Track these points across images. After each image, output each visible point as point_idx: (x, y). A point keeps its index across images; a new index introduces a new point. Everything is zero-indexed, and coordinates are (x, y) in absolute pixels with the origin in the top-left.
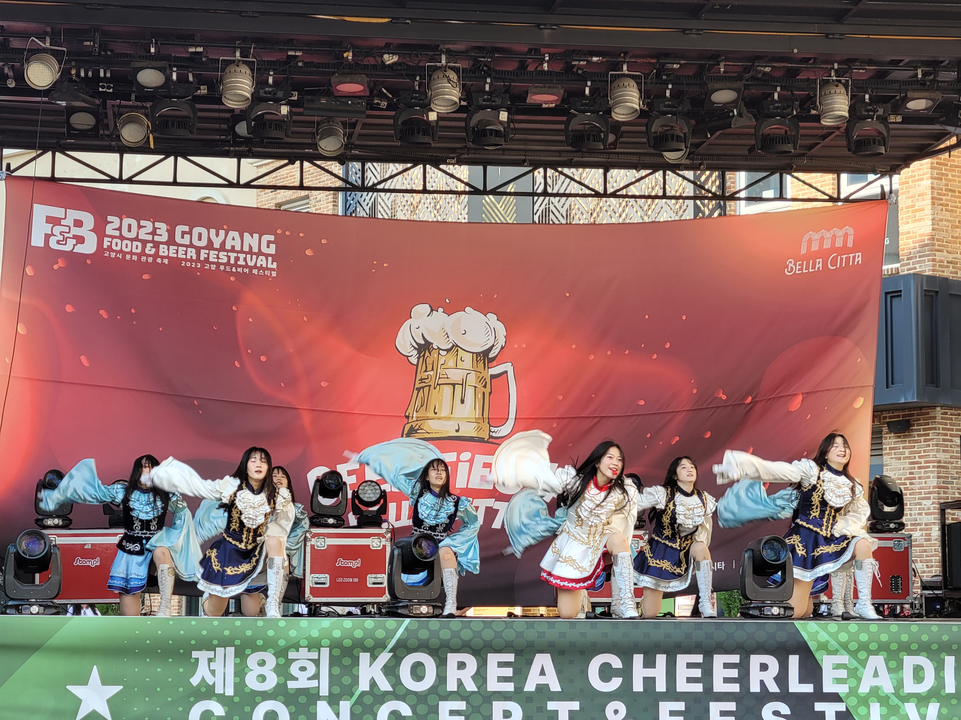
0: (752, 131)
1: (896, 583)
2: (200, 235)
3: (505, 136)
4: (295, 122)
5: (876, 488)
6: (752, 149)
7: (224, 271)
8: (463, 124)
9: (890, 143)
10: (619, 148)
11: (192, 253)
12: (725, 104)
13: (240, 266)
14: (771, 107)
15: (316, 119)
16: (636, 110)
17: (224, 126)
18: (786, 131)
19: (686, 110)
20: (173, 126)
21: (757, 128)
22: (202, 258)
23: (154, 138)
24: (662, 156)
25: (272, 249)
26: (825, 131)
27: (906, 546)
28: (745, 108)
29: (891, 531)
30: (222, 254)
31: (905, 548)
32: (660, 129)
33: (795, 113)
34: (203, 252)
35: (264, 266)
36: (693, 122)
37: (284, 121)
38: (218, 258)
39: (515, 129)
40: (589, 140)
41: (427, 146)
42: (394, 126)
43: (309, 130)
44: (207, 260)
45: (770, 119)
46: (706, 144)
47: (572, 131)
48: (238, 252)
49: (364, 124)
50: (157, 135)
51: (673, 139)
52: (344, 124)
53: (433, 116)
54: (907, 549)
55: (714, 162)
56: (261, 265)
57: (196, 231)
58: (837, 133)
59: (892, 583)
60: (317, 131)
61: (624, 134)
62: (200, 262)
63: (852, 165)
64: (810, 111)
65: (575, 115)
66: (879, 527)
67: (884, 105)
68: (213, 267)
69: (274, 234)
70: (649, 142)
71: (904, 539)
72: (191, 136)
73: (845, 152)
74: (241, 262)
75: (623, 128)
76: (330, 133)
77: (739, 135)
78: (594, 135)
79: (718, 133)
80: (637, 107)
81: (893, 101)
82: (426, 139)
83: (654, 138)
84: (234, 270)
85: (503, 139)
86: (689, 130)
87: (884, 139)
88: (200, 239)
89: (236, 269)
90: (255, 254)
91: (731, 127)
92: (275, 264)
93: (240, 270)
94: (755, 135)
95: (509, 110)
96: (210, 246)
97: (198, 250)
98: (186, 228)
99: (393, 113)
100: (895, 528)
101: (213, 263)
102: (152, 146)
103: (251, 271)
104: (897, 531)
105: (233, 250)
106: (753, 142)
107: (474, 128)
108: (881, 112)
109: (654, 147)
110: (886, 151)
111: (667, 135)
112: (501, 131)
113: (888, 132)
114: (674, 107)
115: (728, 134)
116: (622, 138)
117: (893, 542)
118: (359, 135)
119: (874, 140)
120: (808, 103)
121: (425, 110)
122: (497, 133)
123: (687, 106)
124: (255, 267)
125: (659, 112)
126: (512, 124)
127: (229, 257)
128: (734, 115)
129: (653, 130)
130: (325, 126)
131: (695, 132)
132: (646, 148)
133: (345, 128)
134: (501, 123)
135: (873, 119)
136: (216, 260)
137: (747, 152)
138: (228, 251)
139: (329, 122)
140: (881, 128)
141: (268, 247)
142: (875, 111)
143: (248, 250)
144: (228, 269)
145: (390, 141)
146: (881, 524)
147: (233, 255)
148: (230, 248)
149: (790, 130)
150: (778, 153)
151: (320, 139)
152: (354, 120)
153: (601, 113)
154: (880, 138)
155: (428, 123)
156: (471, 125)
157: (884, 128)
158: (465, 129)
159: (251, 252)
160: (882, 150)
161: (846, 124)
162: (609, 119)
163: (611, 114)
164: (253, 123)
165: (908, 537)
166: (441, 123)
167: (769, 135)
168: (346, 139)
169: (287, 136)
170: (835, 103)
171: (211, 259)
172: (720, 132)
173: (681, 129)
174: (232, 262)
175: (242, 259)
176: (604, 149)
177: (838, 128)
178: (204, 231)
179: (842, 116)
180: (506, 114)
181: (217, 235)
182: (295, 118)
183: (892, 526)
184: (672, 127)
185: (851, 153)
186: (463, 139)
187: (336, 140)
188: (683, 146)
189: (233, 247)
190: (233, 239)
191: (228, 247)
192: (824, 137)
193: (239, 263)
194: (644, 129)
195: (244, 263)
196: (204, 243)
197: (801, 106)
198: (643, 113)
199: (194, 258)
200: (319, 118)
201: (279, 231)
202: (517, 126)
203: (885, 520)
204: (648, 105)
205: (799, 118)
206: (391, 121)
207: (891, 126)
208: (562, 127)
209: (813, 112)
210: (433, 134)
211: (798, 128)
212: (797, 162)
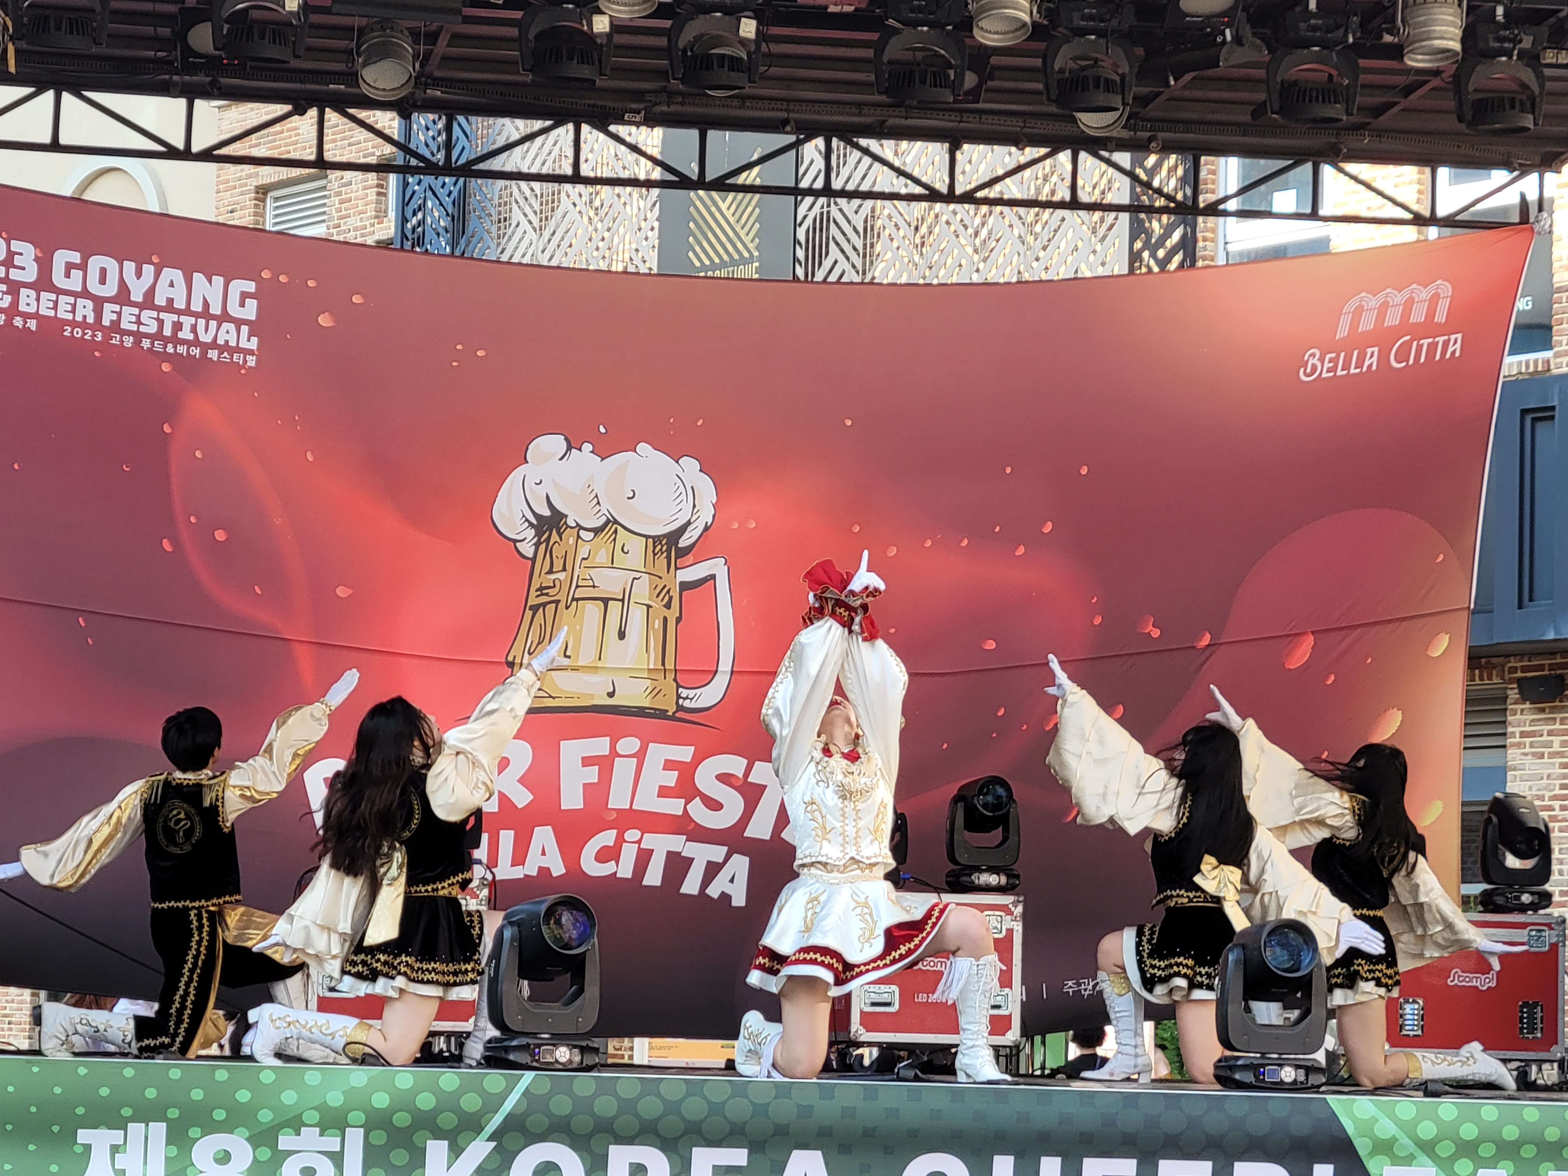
0: (1261, 73)
1: (1532, 1017)
2: (103, 272)
3: (749, 69)
4: (312, 26)
5: (1495, 819)
6: (1259, 111)
7: (150, 350)
8: (663, 42)
9: (1546, 108)
10: (984, 102)
11: (85, 310)
12: (1209, 17)
13: (183, 342)
14: (1303, 25)
15: (357, 22)
16: (1025, 24)
17: (165, 31)
18: (1331, 76)
19: (1126, 27)
20: (59, 29)
21: (1271, 67)
22: (106, 322)
23: (17, 51)
24: (1074, 121)
25: (250, 312)
26: (1412, 78)
27: (1554, 940)
28: (1248, 27)
29: (1523, 909)
30: (148, 316)
31: (1551, 945)
32: (1071, 64)
33: (1351, 40)
34: (108, 307)
35: (233, 343)
36: (1140, 51)
37: (291, 24)
38: (139, 322)
39: (770, 55)
40: (923, 82)
41: (585, 84)
42: (519, 41)
43: (342, 44)
44: (116, 325)
45: (1299, 51)
46: (1163, 98)
47: (890, 62)
48: (179, 312)
49: (457, 39)
50: (24, 45)
51: (1097, 87)
52: (415, 35)
53: (601, 24)
54: (1554, 947)
55: (1180, 135)
56: (227, 342)
57: (96, 262)
58: (1435, 82)
59: (1522, 1018)
60: (359, 46)
61: (996, 73)
62: (102, 328)
63: (1462, 151)
64: (1381, 37)
65: (897, 31)
66: (1500, 900)
67: (1535, 28)
68: (129, 341)
69: (258, 279)
70: (1048, 90)
71: (1549, 925)
72: (94, 50)
73: (1451, 123)
74: (186, 334)
75: (994, 60)
76: (384, 52)
77: (1231, 82)
78: (934, 74)
79: (1188, 77)
80: (1026, 18)
81: (1553, 20)
82: (586, 72)
83: (1058, 81)
84: (170, 349)
85: (746, 75)
86: (1131, 67)
87: (1532, 98)
88: (103, 281)
89: (175, 348)
90: (214, 317)
91: (1218, 66)
92: (255, 340)
93: (182, 349)
94: (1266, 82)
95: (758, 16)
96: (123, 296)
97: (99, 303)
98: (75, 257)
99: (518, 15)
100: (1532, 903)
101: (129, 333)
102: (12, 69)
103: (204, 353)
104: (1535, 911)
105: (170, 307)
106: (1262, 96)
107: (684, 51)
108: (1527, 42)
109: (1057, 102)
110: (1535, 124)
111: (1086, 78)
112: (741, 59)
113: (1542, 86)
114: (1102, 21)
115: (1210, 79)
116: (993, 80)
117: (1526, 932)
118: (445, 58)
119: (1512, 101)
120: (1379, 19)
121: (584, 10)
122: (734, 63)
123: (1127, 20)
124: (214, 345)
125: (1071, 30)
126: (764, 45)
127: (161, 322)
128: (1224, 41)
129: (1057, 67)
130: (375, 38)
131: (1143, 74)
132: (1041, 103)
133: (416, 41)
134: (743, 42)
135: (1510, 57)
136: (134, 327)
137: (1248, 118)
138: (159, 309)
139: (383, 29)
140: (1527, 76)
141: (242, 305)
142: (1516, 41)
143: (200, 310)
144: (158, 346)
145: (510, 73)
146: (1503, 894)
147: (169, 319)
148: (164, 304)
149: (1339, 74)
150: (1315, 120)
151: (365, 65)
152: (434, 27)
153: (950, 28)
154: (1524, 97)
155: (590, 37)
156: (681, 44)
157: (1532, 75)
158: (667, 52)
159: (206, 314)
160: (1528, 121)
161: (1456, 66)
162: (967, 40)
163: (971, 31)
164: (226, 27)
165: (1558, 924)
166: (619, 39)
167: (1296, 83)
168: (417, 65)
169: (296, 56)
170: (1435, 22)
171: (124, 325)
172: (1193, 74)
173: (1115, 65)
174: (167, 332)
175: (187, 328)
176: (955, 102)
177: (1436, 73)
178: (111, 264)
179: (1448, 50)
180: (754, 23)
181: (139, 274)
182: (314, 18)
183: (1526, 898)
184: (1096, 60)
185: (1462, 127)
186: (662, 74)
187: (398, 67)
188: (1117, 101)
189: (170, 301)
190: (172, 285)
191: (160, 301)
192: (1408, 91)
193: (181, 335)
194: (1038, 62)
195: (191, 337)
196: (110, 289)
197: (1362, 25)
198: (1037, 31)
199: (90, 320)
200: (364, 21)
201: (266, 274)
202: (776, 48)
203: (1511, 886)
204: (1049, 14)
205: (1359, 50)
206: (514, 32)
207: (1547, 72)
208: (869, 53)
209: (1388, 38)
210: (600, 61)
211: (1355, 71)
212: (1350, 142)
